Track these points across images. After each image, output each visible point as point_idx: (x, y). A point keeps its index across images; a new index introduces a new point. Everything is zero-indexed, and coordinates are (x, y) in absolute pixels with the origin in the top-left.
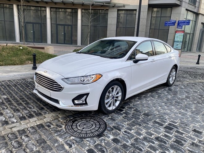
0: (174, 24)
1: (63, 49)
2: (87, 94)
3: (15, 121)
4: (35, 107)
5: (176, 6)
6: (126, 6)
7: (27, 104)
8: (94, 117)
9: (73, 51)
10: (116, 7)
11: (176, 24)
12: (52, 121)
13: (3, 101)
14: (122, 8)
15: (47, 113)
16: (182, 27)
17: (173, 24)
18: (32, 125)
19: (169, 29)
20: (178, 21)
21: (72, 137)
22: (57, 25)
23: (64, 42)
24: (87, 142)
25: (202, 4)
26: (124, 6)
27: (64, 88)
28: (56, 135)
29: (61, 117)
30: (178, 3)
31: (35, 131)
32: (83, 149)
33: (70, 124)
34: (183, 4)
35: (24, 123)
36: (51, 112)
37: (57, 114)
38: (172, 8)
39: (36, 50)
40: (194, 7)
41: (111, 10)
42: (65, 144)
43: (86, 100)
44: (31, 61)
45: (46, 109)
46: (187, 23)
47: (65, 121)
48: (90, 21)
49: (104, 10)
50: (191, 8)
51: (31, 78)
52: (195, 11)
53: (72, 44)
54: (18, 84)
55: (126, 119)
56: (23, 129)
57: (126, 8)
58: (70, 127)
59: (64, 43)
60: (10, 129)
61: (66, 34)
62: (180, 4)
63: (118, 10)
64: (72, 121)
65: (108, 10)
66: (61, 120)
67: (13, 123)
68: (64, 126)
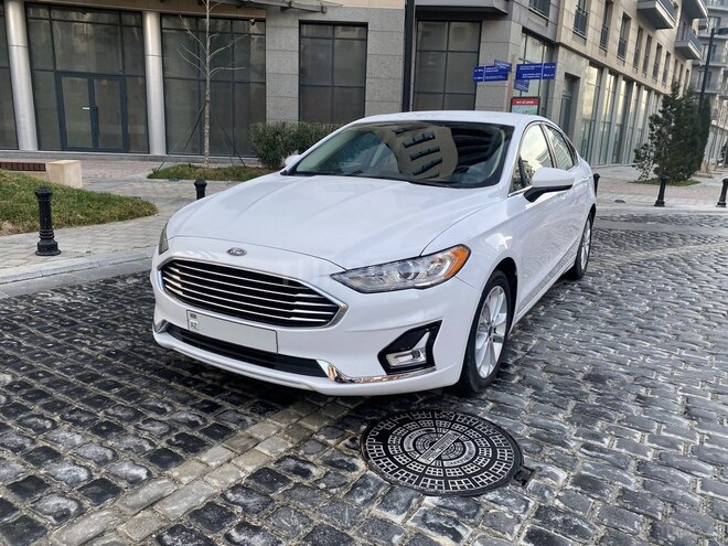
0: (503, 74)
1: (103, 171)
2: (434, 328)
3: (142, 473)
4: (178, 406)
5: (496, 15)
6: (329, 11)
7: (130, 395)
8: (439, 412)
9: (150, 177)
10: (294, 12)
11: (512, 76)
12: (297, 448)
13: (8, 398)
14: (318, 14)
15: (249, 420)
16: (527, 85)
17: (501, 77)
18: (232, 480)
19: (475, 94)
20: (519, 66)
21: (427, 497)
22: (59, 75)
23: (95, 142)
24: (497, 506)
25: (565, 14)
26: (323, 10)
27: (345, 310)
28: (359, 500)
29: (316, 428)
30: (500, 6)
31: (263, 499)
32: (508, 536)
33: (377, 449)
34: (516, 10)
35: (191, 478)
36: (260, 413)
37: (294, 420)
38: (480, 22)
39: (18, 175)
40: (543, 22)
41: (278, 24)
42: (426, 530)
43: (429, 349)
44: (13, 223)
45: (228, 406)
46: (546, 71)
47: (347, 441)
48: (208, 61)
49: (248, 20)
50: (536, 24)
51: (56, 291)
52: (548, 34)
53: (126, 150)
54: (19, 320)
55: (548, 402)
56: (202, 500)
57: (331, 16)
58: (386, 463)
59: (96, 149)
60: (147, 513)
61: (101, 113)
62: (507, 8)
63: (302, 23)
64: (377, 438)
65: (264, 21)
66: (331, 442)
67: (135, 482)
68: (360, 463)
